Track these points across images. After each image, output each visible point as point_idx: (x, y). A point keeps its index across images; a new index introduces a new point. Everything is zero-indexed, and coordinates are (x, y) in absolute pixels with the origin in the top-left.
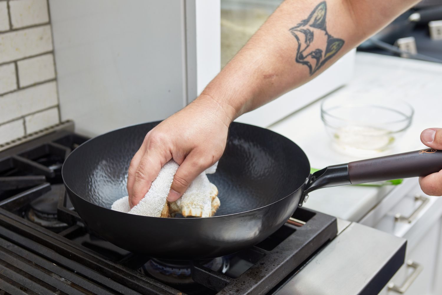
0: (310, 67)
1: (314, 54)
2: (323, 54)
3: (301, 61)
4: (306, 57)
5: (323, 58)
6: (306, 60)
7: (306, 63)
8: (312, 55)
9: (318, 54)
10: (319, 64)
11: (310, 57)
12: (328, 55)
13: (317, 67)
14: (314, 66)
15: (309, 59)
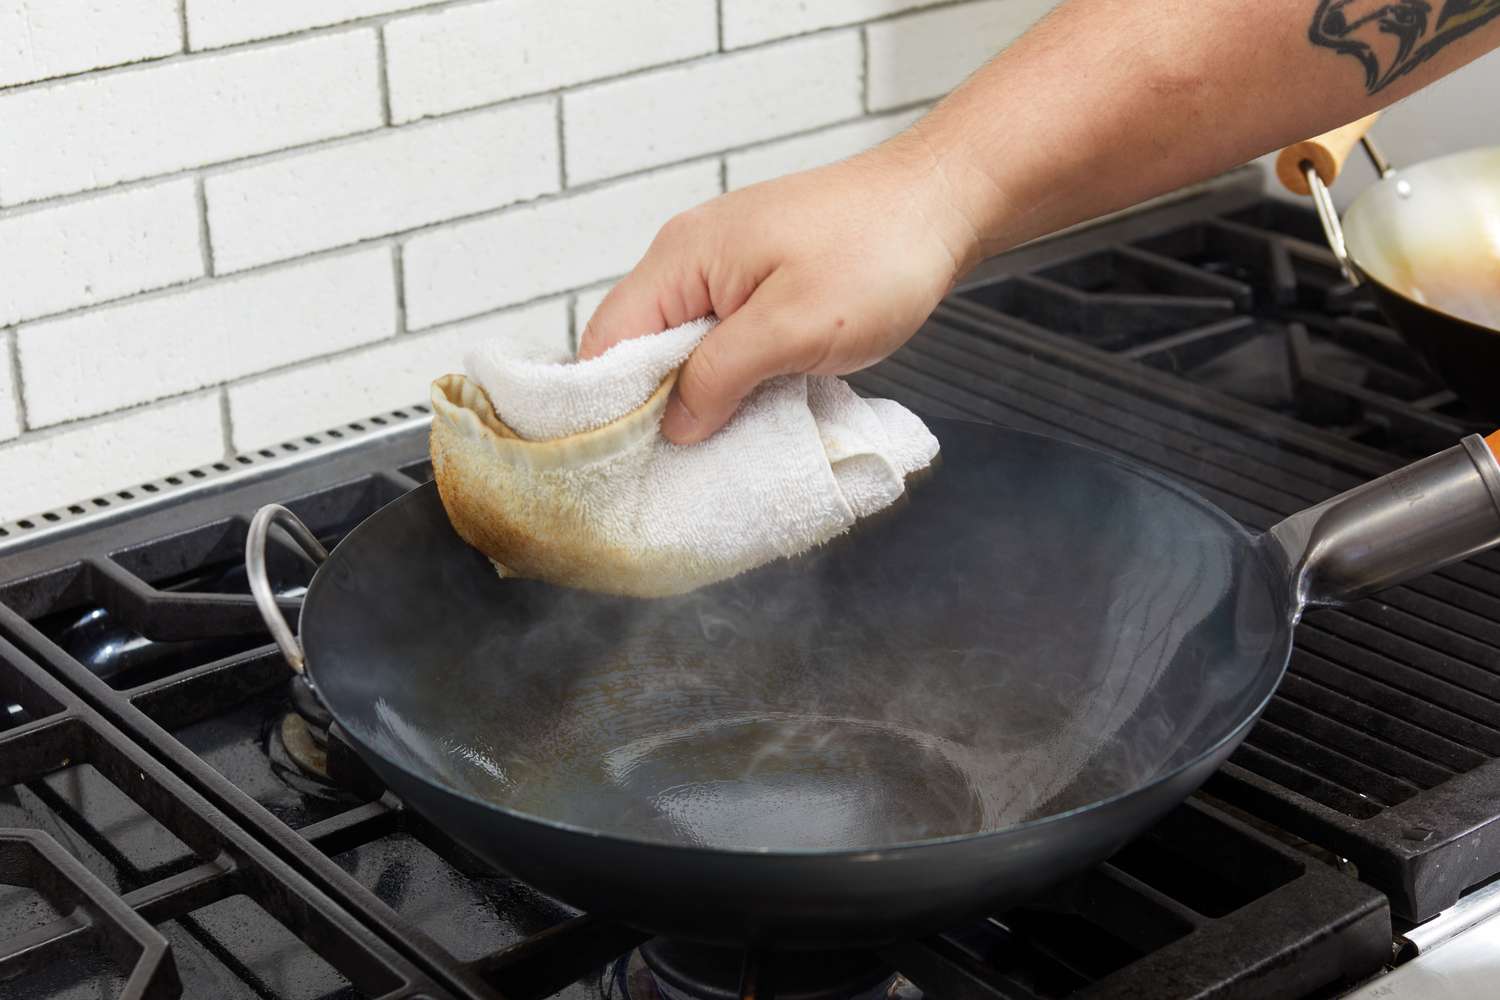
0: (1371, 64)
1: (1391, 16)
2: (1433, 18)
3: (1335, 38)
4: (1357, 25)
5: (1431, 33)
6: (1355, 36)
7: (1356, 49)
8: (1384, 21)
9: (1409, 18)
10: (1411, 55)
11: (1374, 25)
12: (1452, 22)
13: (1399, 65)
14: (1385, 64)
15: (1370, 36)
